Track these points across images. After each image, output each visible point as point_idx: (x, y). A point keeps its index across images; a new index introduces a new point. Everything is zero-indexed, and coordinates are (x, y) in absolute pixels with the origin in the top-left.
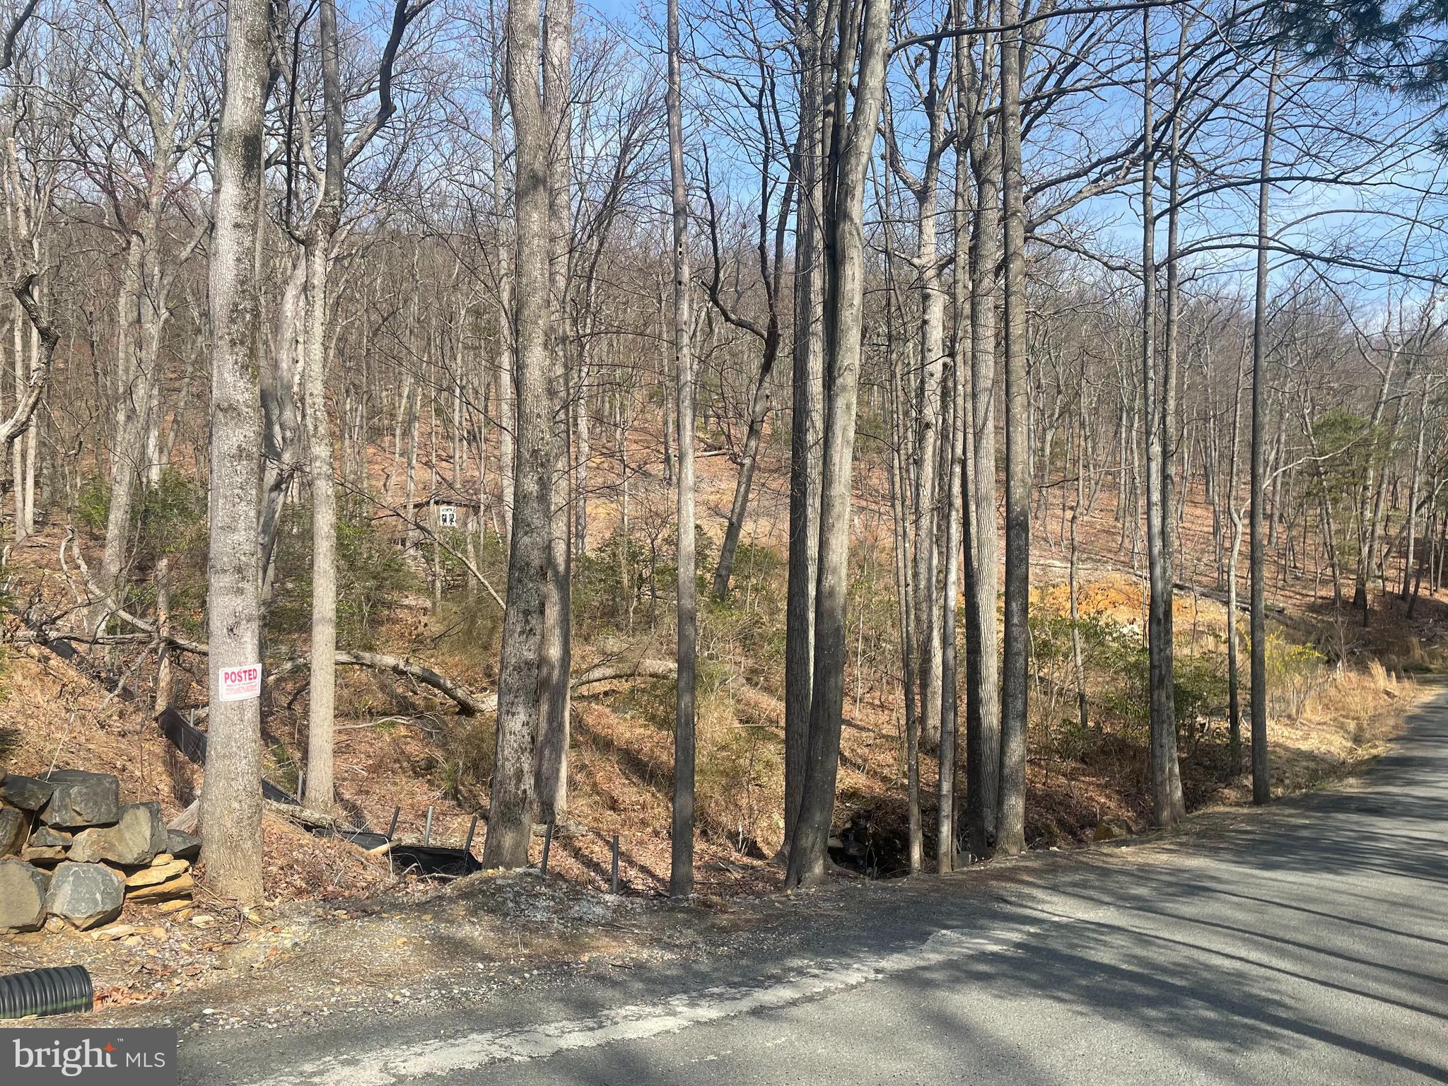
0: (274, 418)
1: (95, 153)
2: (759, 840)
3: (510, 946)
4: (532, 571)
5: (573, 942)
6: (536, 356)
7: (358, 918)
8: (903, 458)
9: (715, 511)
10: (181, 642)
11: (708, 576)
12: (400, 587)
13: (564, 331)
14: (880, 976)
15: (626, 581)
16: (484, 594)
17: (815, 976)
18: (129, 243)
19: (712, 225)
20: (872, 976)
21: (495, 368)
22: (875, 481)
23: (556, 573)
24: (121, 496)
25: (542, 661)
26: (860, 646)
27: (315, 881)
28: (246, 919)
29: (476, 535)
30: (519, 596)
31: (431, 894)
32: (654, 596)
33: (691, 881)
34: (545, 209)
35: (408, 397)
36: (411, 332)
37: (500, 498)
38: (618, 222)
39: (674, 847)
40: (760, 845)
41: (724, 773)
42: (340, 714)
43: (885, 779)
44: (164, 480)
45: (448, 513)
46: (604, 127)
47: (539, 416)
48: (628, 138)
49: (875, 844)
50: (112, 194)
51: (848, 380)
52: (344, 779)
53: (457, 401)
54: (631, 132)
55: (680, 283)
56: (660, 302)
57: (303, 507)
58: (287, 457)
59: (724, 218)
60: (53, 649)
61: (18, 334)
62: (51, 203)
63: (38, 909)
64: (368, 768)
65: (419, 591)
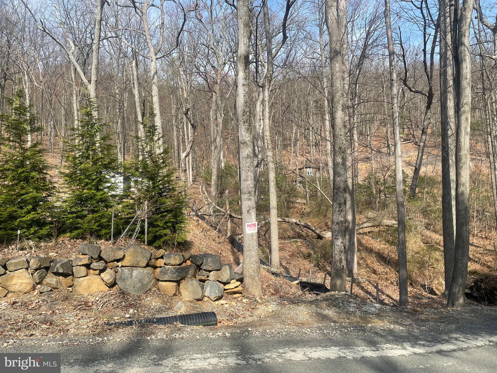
0: (255, 144)
1: (202, 69)
2: (434, 288)
3: (342, 318)
4: (341, 190)
5: (365, 319)
6: (339, 115)
7: (291, 304)
8: (492, 137)
9: (409, 164)
10: (233, 215)
11: (407, 188)
12: (296, 197)
13: (348, 104)
14: (491, 344)
15: (374, 192)
16: (323, 198)
18: (212, 95)
19: (404, 56)
20: (488, 343)
21: (323, 120)
22: (478, 148)
23: (349, 189)
24: (215, 172)
25: (346, 221)
26: (475, 214)
27: (277, 291)
28: (258, 301)
29: (319, 178)
30: (337, 198)
31: (314, 298)
32: (386, 197)
33: (407, 301)
34: (340, 62)
35: (295, 133)
36: (295, 111)
37: (327, 165)
38: (366, 62)
39: (400, 288)
40: (435, 290)
41: (418, 262)
42: (280, 238)
43: (489, 267)
44: (225, 166)
45: (310, 171)
46: (360, 29)
47: (341, 135)
48: (369, 31)
49: (485, 292)
50: (207, 81)
51: (467, 108)
52: (283, 259)
53: (311, 132)
54: (370, 28)
55: (392, 80)
56: (383, 88)
57: (265, 172)
58: (260, 156)
59: (408, 53)
60: (200, 218)
61: (185, 126)
62: (191, 86)
63: (201, 294)
64: (290, 256)
65: (302, 198)
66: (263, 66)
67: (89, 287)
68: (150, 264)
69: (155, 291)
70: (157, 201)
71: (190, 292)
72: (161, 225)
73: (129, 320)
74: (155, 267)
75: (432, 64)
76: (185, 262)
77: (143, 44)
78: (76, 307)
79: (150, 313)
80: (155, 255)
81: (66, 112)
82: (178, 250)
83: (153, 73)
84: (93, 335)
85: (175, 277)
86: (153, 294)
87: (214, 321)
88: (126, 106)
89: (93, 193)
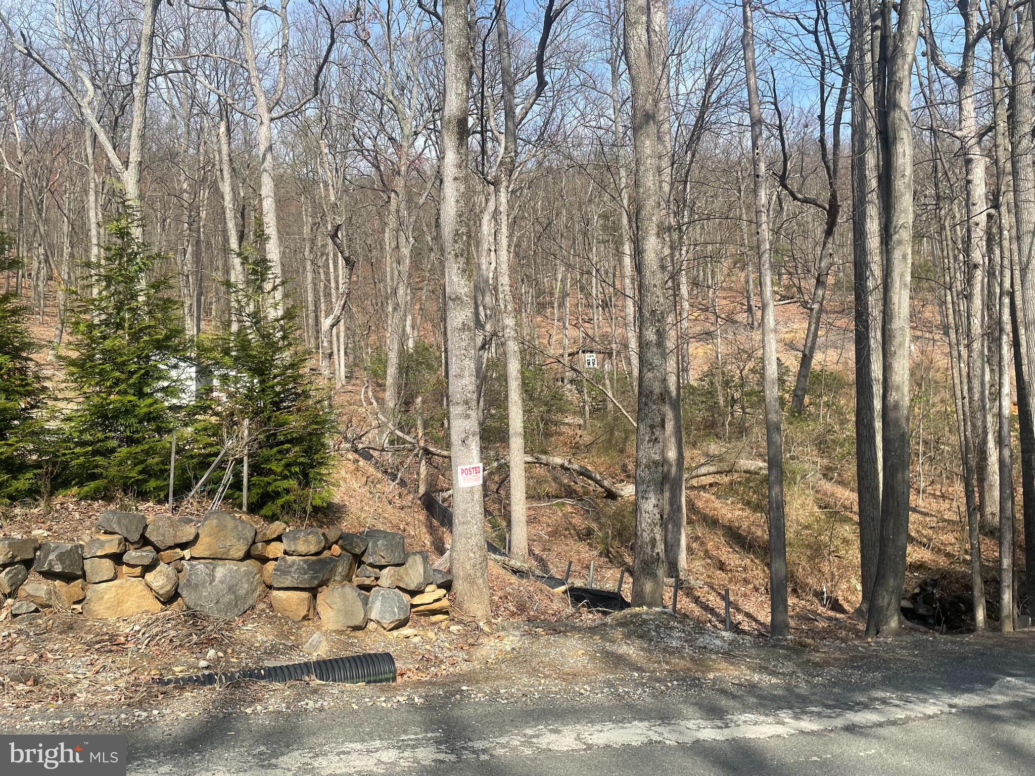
0: (479, 302)
1: (368, 143)
2: (840, 598)
3: (655, 662)
4: (655, 397)
5: (701, 664)
6: (652, 244)
7: (551, 634)
8: (955, 294)
9: (790, 346)
10: (431, 449)
11: (787, 396)
12: (562, 411)
13: (669, 223)
14: (954, 710)
15: (722, 402)
16: (619, 414)
17: (897, 706)
18: (389, 198)
19: (780, 128)
20: (946, 709)
21: (619, 254)
22: (927, 314)
23: (671, 397)
24: (393, 358)
25: (665, 461)
26: (921, 448)
27: (522, 608)
28: (482, 630)
29: (611, 373)
30: (646, 415)
31: (598, 622)
32: (744, 412)
33: (787, 626)
34: (654, 137)
35: (562, 281)
36: (562, 236)
37: (626, 346)
38: (706, 137)
39: (772, 599)
40: (841, 602)
41: (809, 546)
42: (529, 497)
43: (948, 555)
44: (416, 347)
45: (591, 359)
46: (693, 70)
47: (655, 286)
48: (711, 74)
49: (942, 606)
50: (378, 168)
51: (904, 235)
52: (534, 541)
53: (594, 280)
54: (713, 70)
55: (758, 176)
56: (739, 191)
57: (499, 359)
58: (488, 327)
59: (789, 122)
60: (360, 455)
61: (331, 262)
62: (345, 178)
63: (362, 616)
64: (549, 534)
65: (575, 413)
66: (495, 139)
67: (119, 603)
68: (253, 552)
69: (263, 610)
70: (269, 418)
71: (339, 611)
72: (279, 470)
73: (207, 672)
74: (264, 560)
75: (836, 144)
76: (330, 548)
77: (242, 87)
78: (90, 645)
79: (252, 657)
80: (265, 534)
81: (73, 228)
82: (314, 524)
83: (263, 148)
84: (129, 705)
85: (305, 580)
86: (260, 616)
87: (390, 672)
88: (204, 216)
89: (130, 401)
